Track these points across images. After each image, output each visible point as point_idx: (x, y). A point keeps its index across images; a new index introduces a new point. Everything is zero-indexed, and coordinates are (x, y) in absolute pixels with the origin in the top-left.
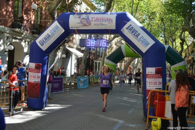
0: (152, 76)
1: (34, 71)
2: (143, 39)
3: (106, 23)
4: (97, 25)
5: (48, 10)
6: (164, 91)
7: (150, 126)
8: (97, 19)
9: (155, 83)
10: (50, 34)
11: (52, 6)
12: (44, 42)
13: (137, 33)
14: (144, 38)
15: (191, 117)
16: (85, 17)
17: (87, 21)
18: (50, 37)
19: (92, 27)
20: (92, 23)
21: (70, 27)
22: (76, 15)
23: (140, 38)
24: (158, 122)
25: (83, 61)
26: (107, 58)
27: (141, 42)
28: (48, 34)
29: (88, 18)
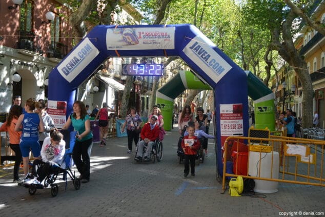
0: (228, 117)
1: (55, 113)
2: (214, 62)
3: (160, 40)
4: (148, 43)
5: (72, 21)
6: (247, 138)
7: (227, 188)
8: (147, 35)
9: (233, 127)
10: (79, 58)
11: (78, 15)
12: (70, 69)
13: (206, 55)
14: (217, 62)
15: (285, 173)
16: (130, 32)
17: (133, 38)
18: (78, 62)
19: (140, 46)
20: (140, 40)
21: (108, 46)
22: (116, 28)
23: (211, 62)
24: (238, 182)
25: (124, 96)
26: (159, 91)
27: (211, 67)
28: (75, 58)
29: (134, 33)
